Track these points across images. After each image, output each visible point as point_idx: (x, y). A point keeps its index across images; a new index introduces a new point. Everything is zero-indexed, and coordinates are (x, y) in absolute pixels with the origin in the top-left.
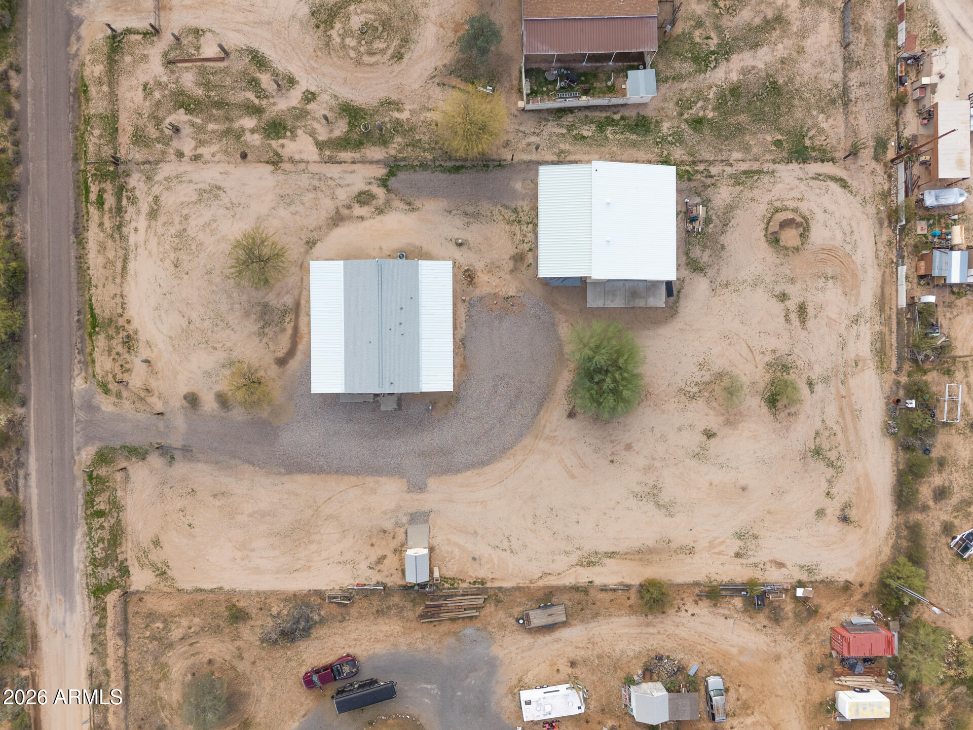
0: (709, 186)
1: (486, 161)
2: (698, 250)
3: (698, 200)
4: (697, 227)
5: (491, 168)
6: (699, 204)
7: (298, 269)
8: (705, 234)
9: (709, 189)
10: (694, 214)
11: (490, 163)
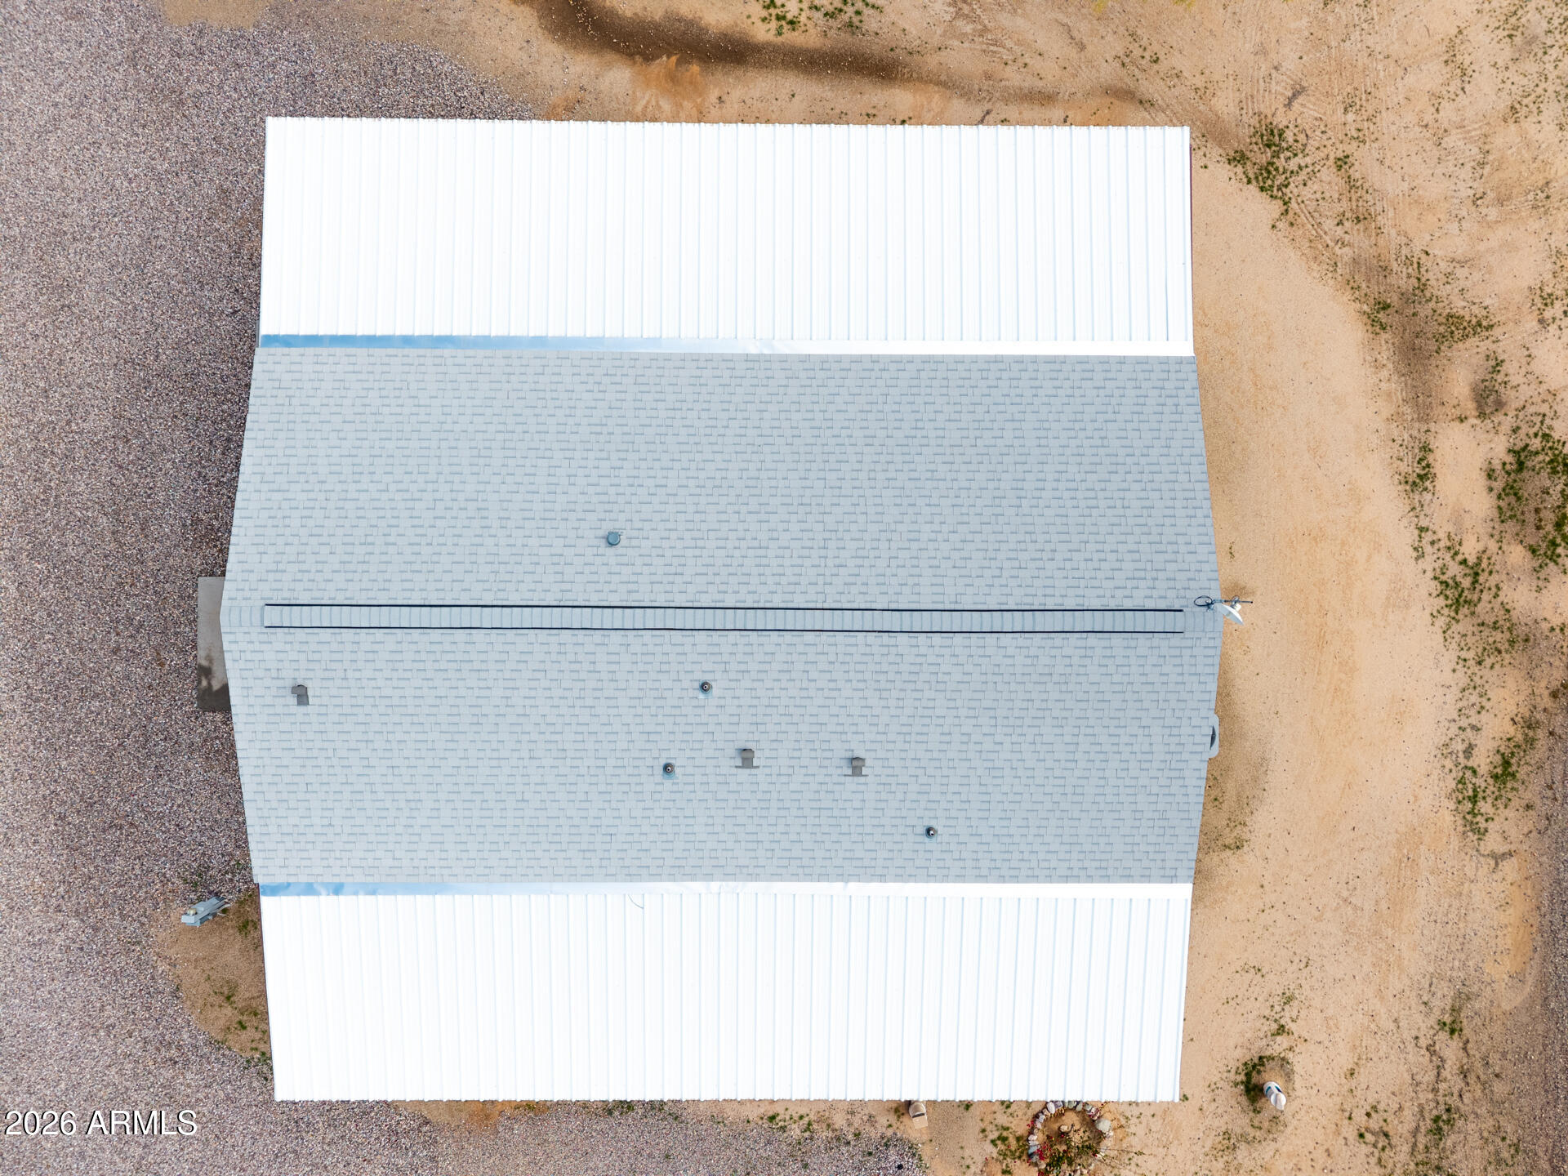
7: (1108, 72)
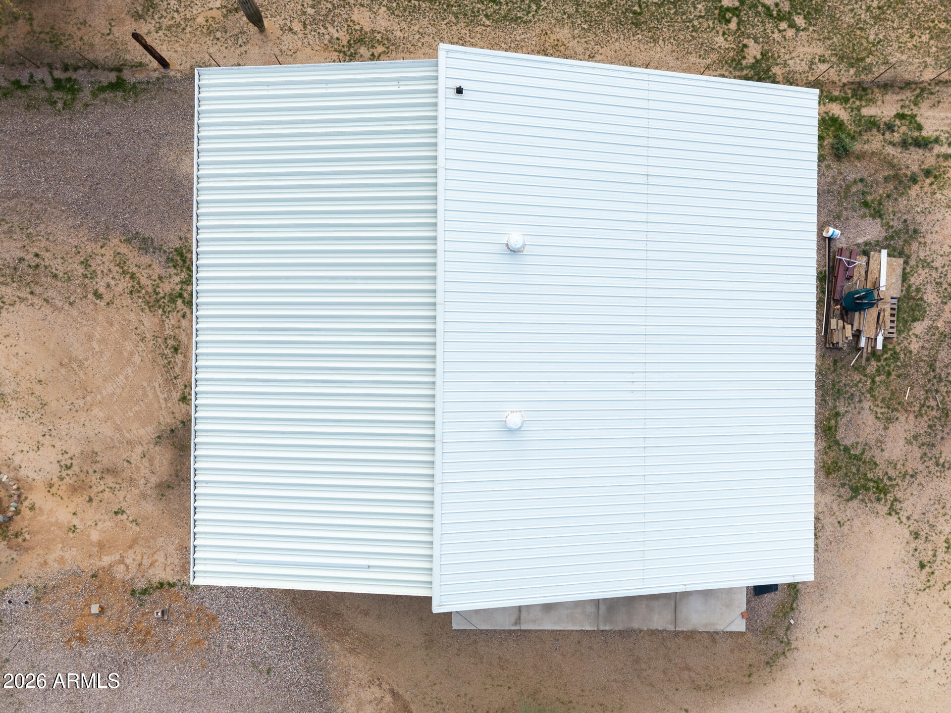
0: (914, 180)
1: (66, 68)
2: (868, 418)
3: (872, 230)
4: (868, 330)
5: (86, 95)
6: (877, 246)
8: (895, 356)
9: (914, 190)
10: (857, 283)
11: (80, 76)
